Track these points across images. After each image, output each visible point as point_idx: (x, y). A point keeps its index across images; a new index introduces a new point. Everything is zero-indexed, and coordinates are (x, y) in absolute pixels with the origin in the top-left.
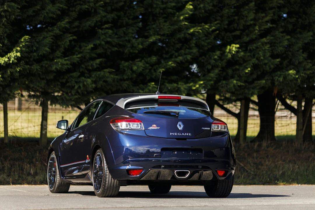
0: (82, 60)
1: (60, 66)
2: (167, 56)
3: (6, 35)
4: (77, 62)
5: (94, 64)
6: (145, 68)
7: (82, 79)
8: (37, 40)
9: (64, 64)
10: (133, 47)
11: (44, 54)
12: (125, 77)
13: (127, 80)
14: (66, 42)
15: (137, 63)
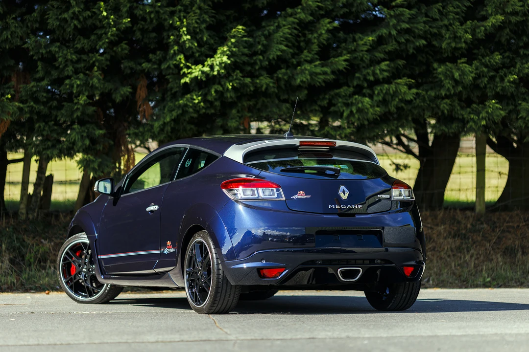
0: (353, 67)
1: (309, 77)
3: (204, 26)
4: (345, 68)
5: (378, 72)
6: (479, 76)
7: (356, 99)
8: (266, 32)
9: (317, 74)
10: (456, 38)
11: (278, 56)
12: (443, 93)
13: (447, 97)
14: (321, 34)
15: (461, 65)
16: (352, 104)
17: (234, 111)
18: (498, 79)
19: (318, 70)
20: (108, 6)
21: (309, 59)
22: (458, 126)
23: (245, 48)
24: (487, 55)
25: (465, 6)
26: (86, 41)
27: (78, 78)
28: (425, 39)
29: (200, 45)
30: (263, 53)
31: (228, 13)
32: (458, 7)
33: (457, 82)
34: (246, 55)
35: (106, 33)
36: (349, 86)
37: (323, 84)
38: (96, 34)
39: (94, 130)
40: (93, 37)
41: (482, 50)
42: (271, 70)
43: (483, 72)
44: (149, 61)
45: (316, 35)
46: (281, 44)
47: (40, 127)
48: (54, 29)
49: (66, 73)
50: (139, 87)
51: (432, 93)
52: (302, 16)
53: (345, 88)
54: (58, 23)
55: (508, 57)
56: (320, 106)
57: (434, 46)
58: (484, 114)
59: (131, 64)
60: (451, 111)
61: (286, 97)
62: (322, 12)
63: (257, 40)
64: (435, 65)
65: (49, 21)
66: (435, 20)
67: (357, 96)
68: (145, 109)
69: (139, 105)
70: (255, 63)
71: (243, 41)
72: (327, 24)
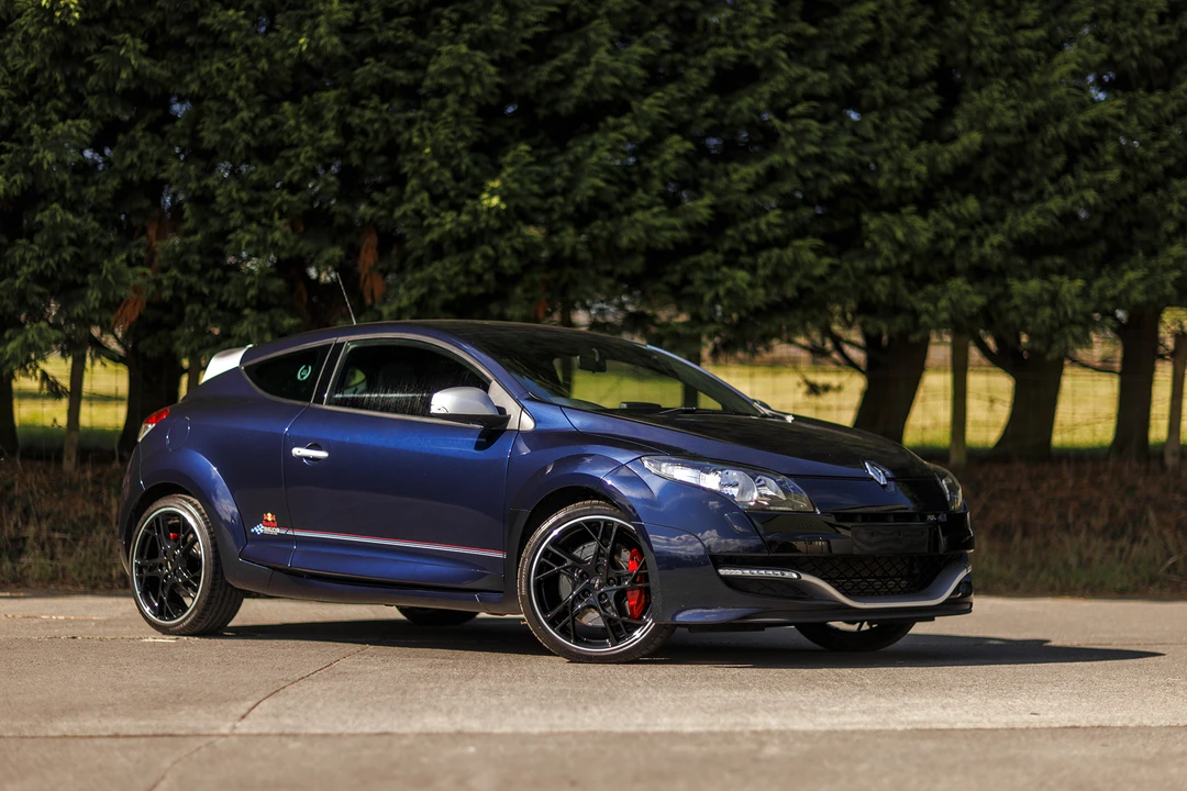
0: (723, 218)
1: (642, 234)
2: (1026, 197)
3: (462, 145)
4: (710, 222)
5: (764, 227)
6: (940, 237)
7: (724, 273)
8: (571, 157)
9: (658, 229)
10: (901, 171)
11: (590, 198)
12: (879, 264)
13: (886, 272)
14: (666, 162)
15: (907, 218)
16: (718, 282)
17: (519, 290)
18: (974, 243)
19: (658, 222)
20: (300, 109)
21: (644, 203)
23: (533, 182)
24: (956, 201)
25: (921, 118)
27: (248, 231)
28: (851, 172)
29: (457, 177)
30: (565, 192)
32: (908, 119)
33: (902, 247)
34: (537, 195)
35: (297, 156)
36: (716, 251)
37: (671, 247)
38: (283, 157)
39: (284, 319)
40: (277, 163)
41: (948, 192)
42: (581, 219)
43: (948, 229)
44: (373, 203)
45: (656, 163)
46: (596, 177)
47: (193, 311)
48: (214, 148)
49: (232, 223)
50: (364, 247)
51: (861, 265)
52: (632, 129)
53: (709, 254)
54: (218, 138)
55: (994, 205)
56: (668, 284)
57: (866, 185)
58: (943, 303)
59: (344, 208)
60: (893, 295)
61: (608, 267)
62: (670, 125)
63: (557, 169)
64: (865, 218)
65: (203, 134)
66: (867, 140)
67: (724, 270)
68: (374, 285)
69: (362, 277)
70: (551, 209)
71: (530, 172)
72: (676, 144)
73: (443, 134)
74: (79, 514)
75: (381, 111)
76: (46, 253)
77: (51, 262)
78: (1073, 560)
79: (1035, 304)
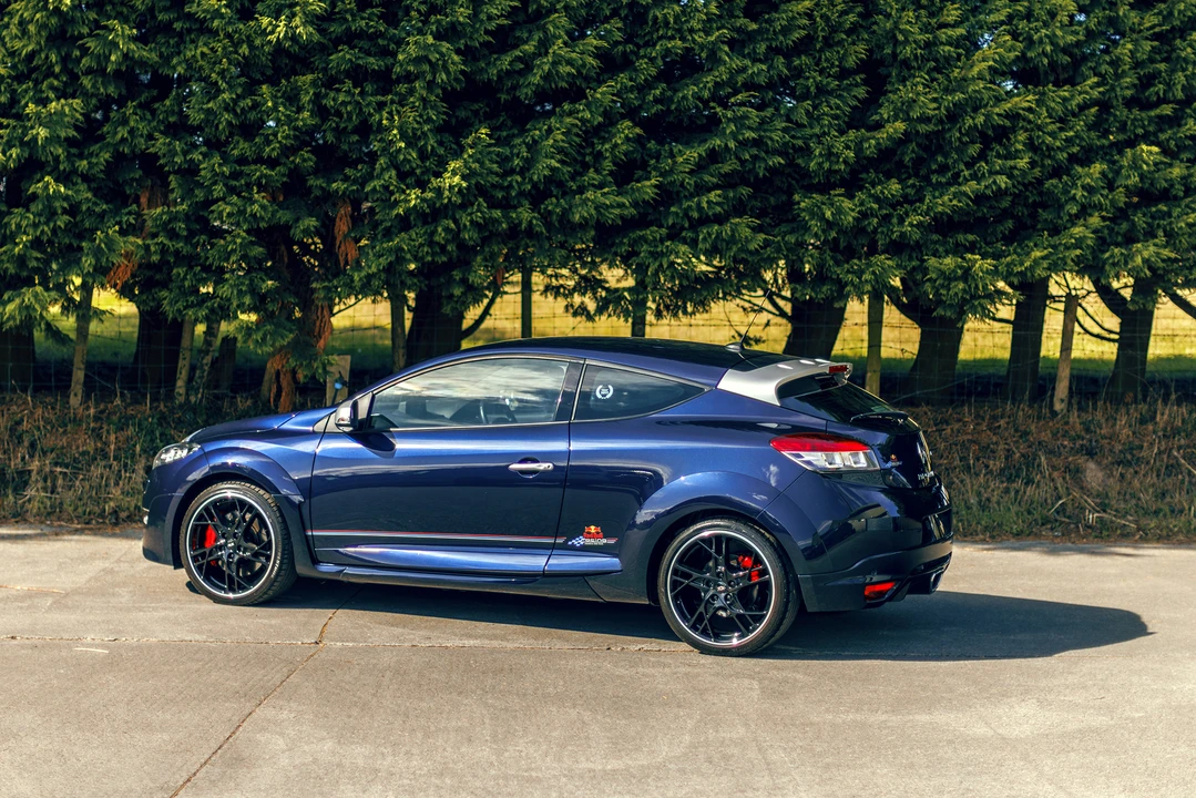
0: (667, 195)
1: (593, 211)
2: (943, 179)
3: (428, 127)
4: (653, 199)
5: (705, 205)
6: (864, 215)
7: (667, 247)
8: (529, 139)
9: (608, 207)
10: (830, 155)
11: (546, 176)
14: (616, 145)
15: (835, 199)
16: (662, 254)
17: (479, 259)
18: (895, 220)
19: (609, 200)
21: (595, 183)
22: (831, 290)
23: (492, 161)
24: (881, 182)
25: (849, 106)
26: (246, 145)
27: (229, 203)
28: (785, 155)
29: (423, 156)
30: (522, 172)
31: (476, 107)
32: (838, 107)
33: (830, 225)
34: (497, 174)
36: (661, 226)
37: (619, 222)
39: (261, 280)
40: (257, 140)
41: (872, 174)
42: (537, 196)
43: (871, 208)
44: (346, 179)
45: (607, 146)
46: (552, 158)
47: (179, 273)
49: (215, 195)
50: (339, 216)
52: (586, 114)
53: (654, 228)
55: (913, 186)
57: (798, 165)
58: (867, 276)
59: (320, 182)
62: (622, 111)
63: (515, 151)
64: (797, 197)
66: (801, 126)
67: (668, 243)
68: (347, 251)
69: (338, 243)
70: (510, 186)
71: (490, 153)
72: (626, 129)
73: (411, 116)
74: (81, 449)
75: (353, 95)
76: (42, 219)
77: (46, 229)
78: (973, 501)
79: (949, 278)
